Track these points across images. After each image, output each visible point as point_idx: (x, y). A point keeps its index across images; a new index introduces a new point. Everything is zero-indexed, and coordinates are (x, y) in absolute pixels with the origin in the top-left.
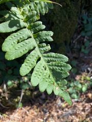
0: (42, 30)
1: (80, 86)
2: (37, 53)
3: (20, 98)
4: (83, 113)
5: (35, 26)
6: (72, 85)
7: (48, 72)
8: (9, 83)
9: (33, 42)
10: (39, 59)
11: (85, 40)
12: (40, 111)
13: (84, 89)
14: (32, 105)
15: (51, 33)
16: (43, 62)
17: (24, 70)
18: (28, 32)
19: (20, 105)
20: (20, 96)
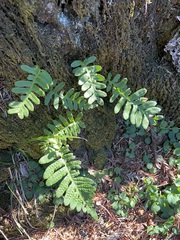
0: (72, 160)
1: (127, 200)
2: (69, 178)
3: (52, 216)
4: (133, 237)
5: (67, 157)
6: (116, 198)
7: (78, 193)
8: (41, 197)
9: (66, 169)
10: (70, 183)
11: (130, 142)
12: (77, 234)
13: (132, 204)
14: (67, 225)
15: (80, 162)
16: (73, 185)
17: (59, 192)
18: (62, 161)
19: (52, 225)
20: (52, 213)
